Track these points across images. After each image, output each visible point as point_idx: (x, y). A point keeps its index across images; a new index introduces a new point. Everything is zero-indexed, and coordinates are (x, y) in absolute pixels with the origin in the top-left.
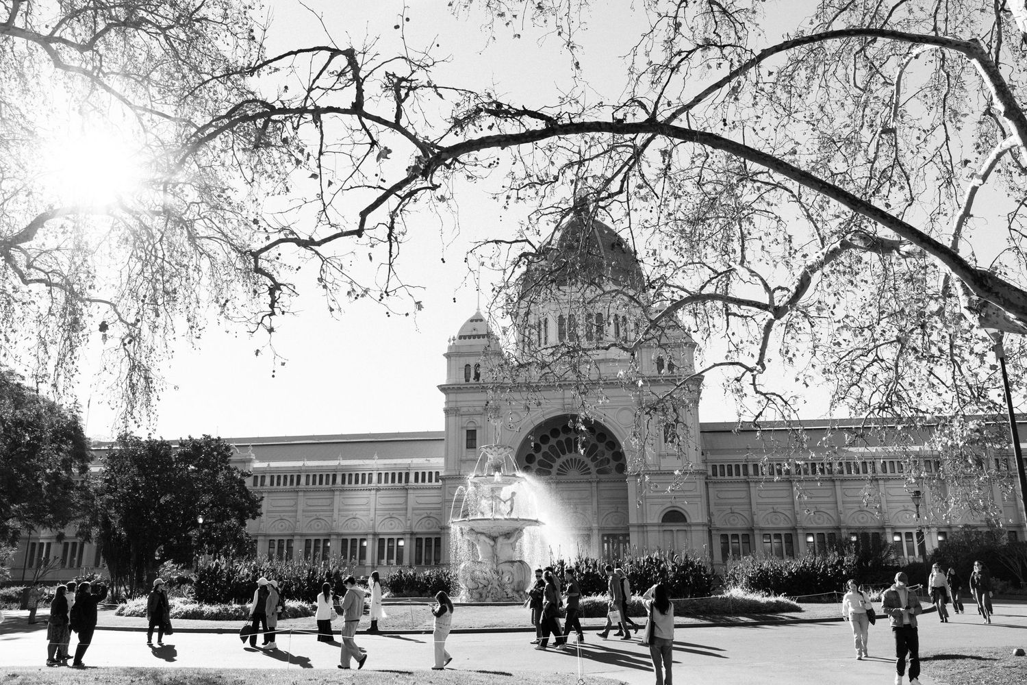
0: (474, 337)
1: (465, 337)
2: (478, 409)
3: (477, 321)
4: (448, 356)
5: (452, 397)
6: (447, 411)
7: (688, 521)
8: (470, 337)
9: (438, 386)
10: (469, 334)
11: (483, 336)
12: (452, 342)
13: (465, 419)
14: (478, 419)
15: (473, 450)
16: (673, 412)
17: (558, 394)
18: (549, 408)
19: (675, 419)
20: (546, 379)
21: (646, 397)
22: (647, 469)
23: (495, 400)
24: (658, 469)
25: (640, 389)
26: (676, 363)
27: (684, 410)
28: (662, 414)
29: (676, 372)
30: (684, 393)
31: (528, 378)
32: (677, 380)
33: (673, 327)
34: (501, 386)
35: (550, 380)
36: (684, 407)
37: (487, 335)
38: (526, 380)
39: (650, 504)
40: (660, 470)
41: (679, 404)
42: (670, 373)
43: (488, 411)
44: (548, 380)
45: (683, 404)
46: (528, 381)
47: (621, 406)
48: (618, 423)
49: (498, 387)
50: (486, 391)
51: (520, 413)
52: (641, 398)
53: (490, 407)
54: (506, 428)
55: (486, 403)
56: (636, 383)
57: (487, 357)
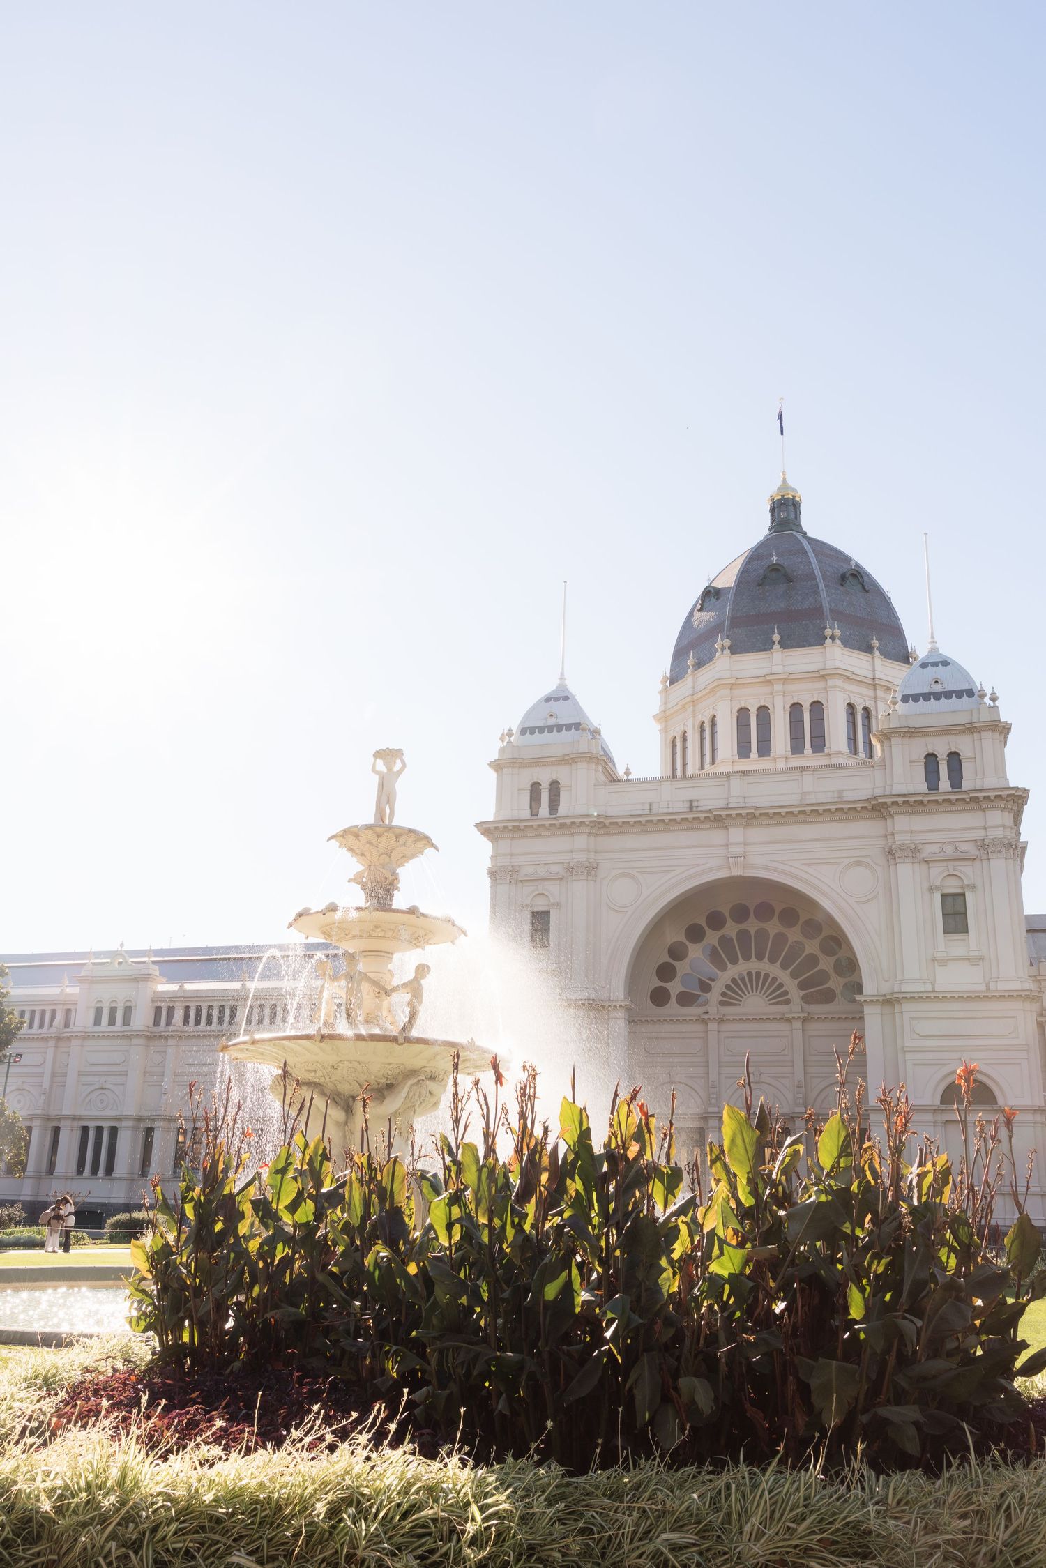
0: (551, 729)
1: (532, 731)
2: (555, 869)
3: (557, 699)
4: (497, 766)
5: (505, 845)
6: (492, 874)
7: (1001, 1102)
8: (542, 729)
9: (478, 825)
10: (540, 724)
11: (568, 727)
12: (507, 739)
13: (528, 889)
14: (553, 889)
15: (545, 950)
16: (962, 868)
17: (717, 836)
18: (699, 865)
19: (966, 882)
20: (691, 807)
21: (900, 838)
22: (907, 988)
23: (589, 851)
24: (930, 989)
25: (889, 821)
26: (966, 766)
27: (985, 862)
28: (937, 873)
29: (967, 784)
30: (985, 828)
31: (655, 806)
32: (968, 800)
33: (959, 694)
34: (599, 823)
35: (699, 809)
36: (985, 856)
37: (575, 724)
38: (650, 809)
39: (914, 1064)
40: (934, 991)
41: (974, 852)
42: (953, 787)
43: (574, 873)
44: (694, 809)
45: (982, 851)
46: (654, 812)
47: (848, 857)
48: (843, 894)
49: (592, 825)
50: (569, 833)
51: (637, 875)
52: (890, 840)
53: (580, 865)
54: (609, 907)
55: (571, 857)
56: (877, 809)
57: (574, 766)
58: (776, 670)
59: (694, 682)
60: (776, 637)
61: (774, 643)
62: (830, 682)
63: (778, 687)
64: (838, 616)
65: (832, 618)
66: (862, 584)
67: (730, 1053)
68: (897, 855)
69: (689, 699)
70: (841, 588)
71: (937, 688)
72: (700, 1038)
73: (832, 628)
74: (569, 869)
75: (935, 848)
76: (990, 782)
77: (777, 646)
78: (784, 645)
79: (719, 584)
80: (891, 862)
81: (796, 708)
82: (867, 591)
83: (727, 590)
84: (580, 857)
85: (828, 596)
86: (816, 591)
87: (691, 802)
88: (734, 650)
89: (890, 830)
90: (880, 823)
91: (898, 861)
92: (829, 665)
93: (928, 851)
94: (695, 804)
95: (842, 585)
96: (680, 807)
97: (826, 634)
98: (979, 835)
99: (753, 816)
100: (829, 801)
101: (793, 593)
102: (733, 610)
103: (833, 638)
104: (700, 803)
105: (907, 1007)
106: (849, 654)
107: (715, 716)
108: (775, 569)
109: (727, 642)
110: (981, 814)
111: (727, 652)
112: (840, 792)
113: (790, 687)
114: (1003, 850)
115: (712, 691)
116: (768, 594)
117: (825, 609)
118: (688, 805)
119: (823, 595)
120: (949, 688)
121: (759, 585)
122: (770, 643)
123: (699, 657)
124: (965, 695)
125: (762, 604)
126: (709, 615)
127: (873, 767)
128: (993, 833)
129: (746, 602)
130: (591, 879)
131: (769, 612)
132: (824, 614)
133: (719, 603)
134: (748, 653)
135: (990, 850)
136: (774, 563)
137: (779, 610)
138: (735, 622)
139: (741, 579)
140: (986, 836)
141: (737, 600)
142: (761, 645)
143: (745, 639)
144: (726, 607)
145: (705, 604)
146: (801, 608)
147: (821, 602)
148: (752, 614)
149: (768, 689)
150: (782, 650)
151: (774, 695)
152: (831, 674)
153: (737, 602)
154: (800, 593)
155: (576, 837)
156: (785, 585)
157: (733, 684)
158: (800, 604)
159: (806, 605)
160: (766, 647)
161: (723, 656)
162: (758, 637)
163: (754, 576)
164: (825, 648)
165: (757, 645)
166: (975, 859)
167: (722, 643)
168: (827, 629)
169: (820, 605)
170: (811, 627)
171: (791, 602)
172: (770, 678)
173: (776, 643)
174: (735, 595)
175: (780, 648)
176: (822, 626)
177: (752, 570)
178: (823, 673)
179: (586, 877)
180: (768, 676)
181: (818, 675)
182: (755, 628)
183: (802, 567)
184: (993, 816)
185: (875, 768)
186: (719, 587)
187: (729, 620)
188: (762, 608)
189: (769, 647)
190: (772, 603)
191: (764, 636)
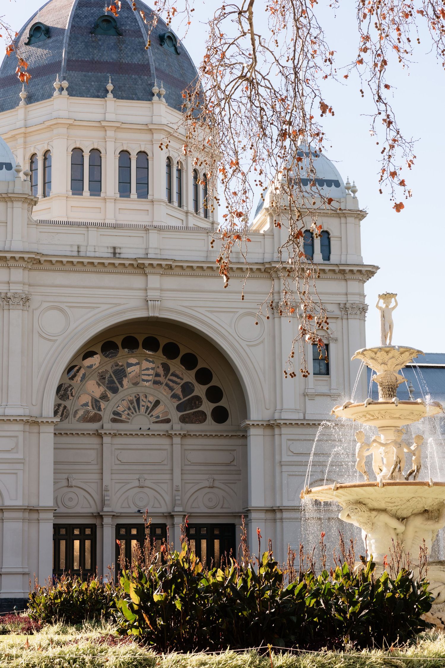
17: (137, 281)
18: (120, 304)
19: (331, 335)
20: (115, 253)
22: (285, 416)
23: (24, 284)
24: (302, 418)
25: (276, 281)
26: (334, 243)
27: (345, 321)
29: (334, 259)
30: (347, 294)
31: (82, 249)
32: (337, 271)
33: (330, 183)
34: (35, 259)
35: (122, 256)
36: (345, 317)
38: (78, 251)
39: (289, 475)
40: (304, 419)
41: (337, 312)
42: (324, 259)
43: (11, 302)
44: (117, 256)
45: (343, 312)
46: (82, 254)
47: (242, 308)
48: (237, 338)
49: (29, 261)
50: (6, 266)
51: (66, 308)
52: (276, 297)
53: (16, 296)
54: (40, 335)
55: (7, 288)
56: (269, 271)
57: (9, 204)
58: (109, 117)
59: (26, 115)
60: (110, 87)
61: (107, 91)
62: (157, 136)
63: (110, 133)
64: (163, 76)
65: (157, 77)
66: (175, 46)
67: (120, 462)
69: (23, 130)
70: (160, 47)
71: (313, 176)
72: (94, 449)
73: (160, 88)
74: (6, 299)
76: (351, 260)
77: (110, 95)
78: (119, 95)
79: (48, 21)
80: (277, 315)
81: (124, 154)
82: (178, 54)
83: (62, 31)
84: (16, 288)
85: (153, 55)
86: (143, 48)
87: (114, 248)
88: (72, 92)
89: (276, 289)
90: (268, 282)
91: (283, 315)
92: (156, 120)
94: (118, 251)
95: (161, 45)
96: (105, 252)
97: (154, 91)
98: (342, 299)
99: (170, 267)
101: (123, 46)
102: (68, 53)
103: (159, 95)
104: (122, 251)
105: (284, 430)
106: (170, 111)
107: (48, 151)
108: (108, 20)
109: (65, 84)
110: (343, 283)
111: (65, 92)
113: (121, 135)
114: (359, 312)
115: (49, 127)
116: (100, 43)
117: (151, 68)
118: (112, 251)
119: (150, 53)
120: (322, 177)
121: (91, 33)
122: (104, 90)
123: (30, 91)
124: (333, 185)
125: (95, 52)
126: (40, 51)
127: (264, 235)
128: (352, 299)
129: (80, 47)
130: (25, 309)
131: (102, 61)
132: (152, 72)
133: (51, 43)
134: (84, 97)
135: (349, 312)
136: (106, 14)
137: (111, 61)
138: (72, 65)
139: (74, 23)
140: (347, 301)
141: (72, 43)
142: (95, 91)
143: (81, 82)
144: (61, 48)
145: (33, 38)
146: (130, 62)
147: (148, 60)
148: (86, 59)
149: (101, 134)
150: (115, 99)
151: (107, 140)
152: (156, 129)
153: (72, 45)
154: (129, 47)
155: (13, 270)
156: (115, 37)
157: (70, 125)
158: (130, 58)
159: (135, 61)
160: (99, 94)
161: (61, 96)
162: (93, 83)
163: (86, 23)
164: (152, 104)
165: (91, 91)
166: (338, 318)
167: (59, 83)
168: (154, 86)
169: (147, 62)
170: (140, 82)
171: (122, 55)
172: (104, 124)
173: (110, 92)
174: (70, 38)
175: (114, 97)
176: (149, 82)
177: (83, 17)
178: (151, 127)
179: (21, 307)
180: (101, 122)
181: (146, 128)
182: (90, 74)
183: (129, 22)
184: (353, 286)
185: (266, 237)
186: (49, 25)
187: (66, 62)
188: (95, 56)
189: (103, 94)
190: (105, 52)
191: (99, 83)
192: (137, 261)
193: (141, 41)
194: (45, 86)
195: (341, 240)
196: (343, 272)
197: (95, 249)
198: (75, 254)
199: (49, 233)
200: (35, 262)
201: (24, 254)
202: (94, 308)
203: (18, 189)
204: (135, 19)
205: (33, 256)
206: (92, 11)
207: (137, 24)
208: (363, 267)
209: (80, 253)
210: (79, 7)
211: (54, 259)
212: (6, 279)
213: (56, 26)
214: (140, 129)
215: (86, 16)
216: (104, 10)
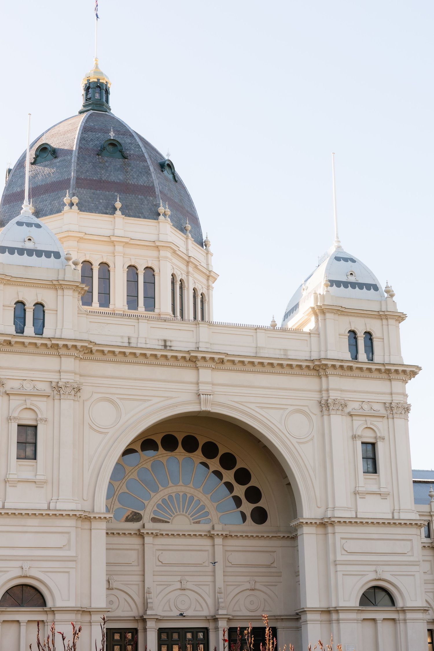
0: (30, 252)
2: (41, 386)
3: (29, 225)
7: (399, 603)
8: (21, 252)
10: (19, 245)
11: (48, 254)
13: (16, 402)
14: (41, 405)
15: (31, 462)
16: (375, 423)
17: (188, 375)
18: (171, 398)
19: (378, 435)
20: (165, 346)
21: (333, 395)
22: (338, 513)
23: (75, 373)
24: (354, 516)
25: (324, 379)
26: (377, 344)
27: (390, 420)
28: (359, 424)
29: (377, 358)
30: (391, 394)
31: (133, 341)
33: (369, 287)
34: (87, 348)
35: (172, 348)
36: (391, 416)
37: (53, 252)
38: (129, 343)
39: (344, 575)
40: (357, 517)
41: (383, 411)
42: (368, 358)
43: (62, 392)
44: (168, 348)
45: (389, 412)
46: (133, 345)
47: (291, 405)
48: (288, 435)
49: (81, 350)
50: (57, 354)
51: (118, 401)
52: (324, 395)
53: (68, 386)
54: (91, 427)
55: (58, 377)
56: (318, 368)
57: (60, 292)
58: (118, 232)
60: (118, 205)
61: (115, 209)
62: (163, 253)
63: (119, 248)
64: (166, 199)
65: (162, 199)
66: (173, 174)
67: (160, 564)
68: (331, 408)
71: (352, 279)
72: (134, 550)
73: (165, 208)
74: (57, 388)
75: (356, 405)
77: (118, 213)
78: (127, 211)
79: (55, 144)
80: (325, 412)
81: (132, 269)
82: (176, 181)
83: (69, 152)
84: (66, 378)
85: (156, 178)
86: (148, 173)
87: (165, 341)
88: (83, 207)
89: (324, 387)
90: (316, 380)
91: (332, 412)
92: (162, 238)
93: (352, 407)
94: (168, 344)
95: (162, 171)
96: (156, 344)
97: (159, 211)
98: (387, 399)
99: (222, 361)
100: (277, 356)
101: (129, 169)
102: (77, 171)
103: (165, 215)
104: (173, 344)
105: (338, 529)
106: (175, 232)
108: (113, 144)
109: (75, 200)
110: (388, 383)
111: (75, 207)
112: (285, 350)
113: (129, 250)
114: (403, 412)
116: (107, 164)
117: (156, 190)
118: (163, 343)
119: (154, 176)
120: (361, 281)
121: (98, 155)
122: (112, 208)
123: (38, 207)
124: (372, 289)
125: (103, 172)
126: (47, 170)
127: (310, 334)
128: (397, 399)
129: (88, 167)
130: (76, 399)
131: (110, 180)
132: (157, 194)
133: (59, 162)
134: (93, 213)
135: (394, 412)
136: (112, 138)
137: (118, 181)
138: (80, 183)
139: (81, 145)
140: (392, 400)
141: (80, 163)
142: (103, 208)
143: (90, 199)
144: (69, 166)
145: (39, 159)
146: (136, 184)
147: (153, 182)
148: (94, 178)
149: (110, 248)
150: (124, 216)
151: (115, 254)
152: (163, 246)
153: (81, 165)
154: (134, 170)
155: (64, 359)
156: (121, 160)
157: (81, 238)
158: (136, 180)
159: (141, 183)
160: (108, 211)
161: (71, 210)
162: (101, 201)
163: (93, 146)
164: (159, 223)
165: (100, 208)
166: (384, 417)
167: (69, 198)
168: (159, 206)
169: (152, 184)
170: (146, 202)
171: (128, 176)
172: (113, 239)
173: (118, 209)
174: (78, 158)
175: (122, 214)
176: (155, 203)
177: (89, 140)
178: (158, 244)
179: (72, 397)
180: (111, 237)
181: (152, 244)
182: (98, 192)
183: (133, 148)
184: (396, 385)
185: (312, 335)
186: (55, 147)
187: (75, 179)
188: (103, 176)
189: (111, 212)
190: (112, 173)
191: (107, 201)
192: (190, 354)
193: (146, 165)
194: (53, 203)
195: (383, 342)
196: (388, 371)
197: (146, 340)
198: (127, 345)
199: (99, 323)
200: (86, 352)
201: (77, 342)
202: (145, 401)
203: (69, 276)
204: (139, 145)
205: (86, 344)
206: (97, 136)
207: (140, 150)
208: (407, 367)
209: (130, 344)
210: (85, 131)
211: (106, 349)
212: (57, 368)
213: (62, 148)
214: (147, 246)
215: (92, 139)
216: (110, 134)
